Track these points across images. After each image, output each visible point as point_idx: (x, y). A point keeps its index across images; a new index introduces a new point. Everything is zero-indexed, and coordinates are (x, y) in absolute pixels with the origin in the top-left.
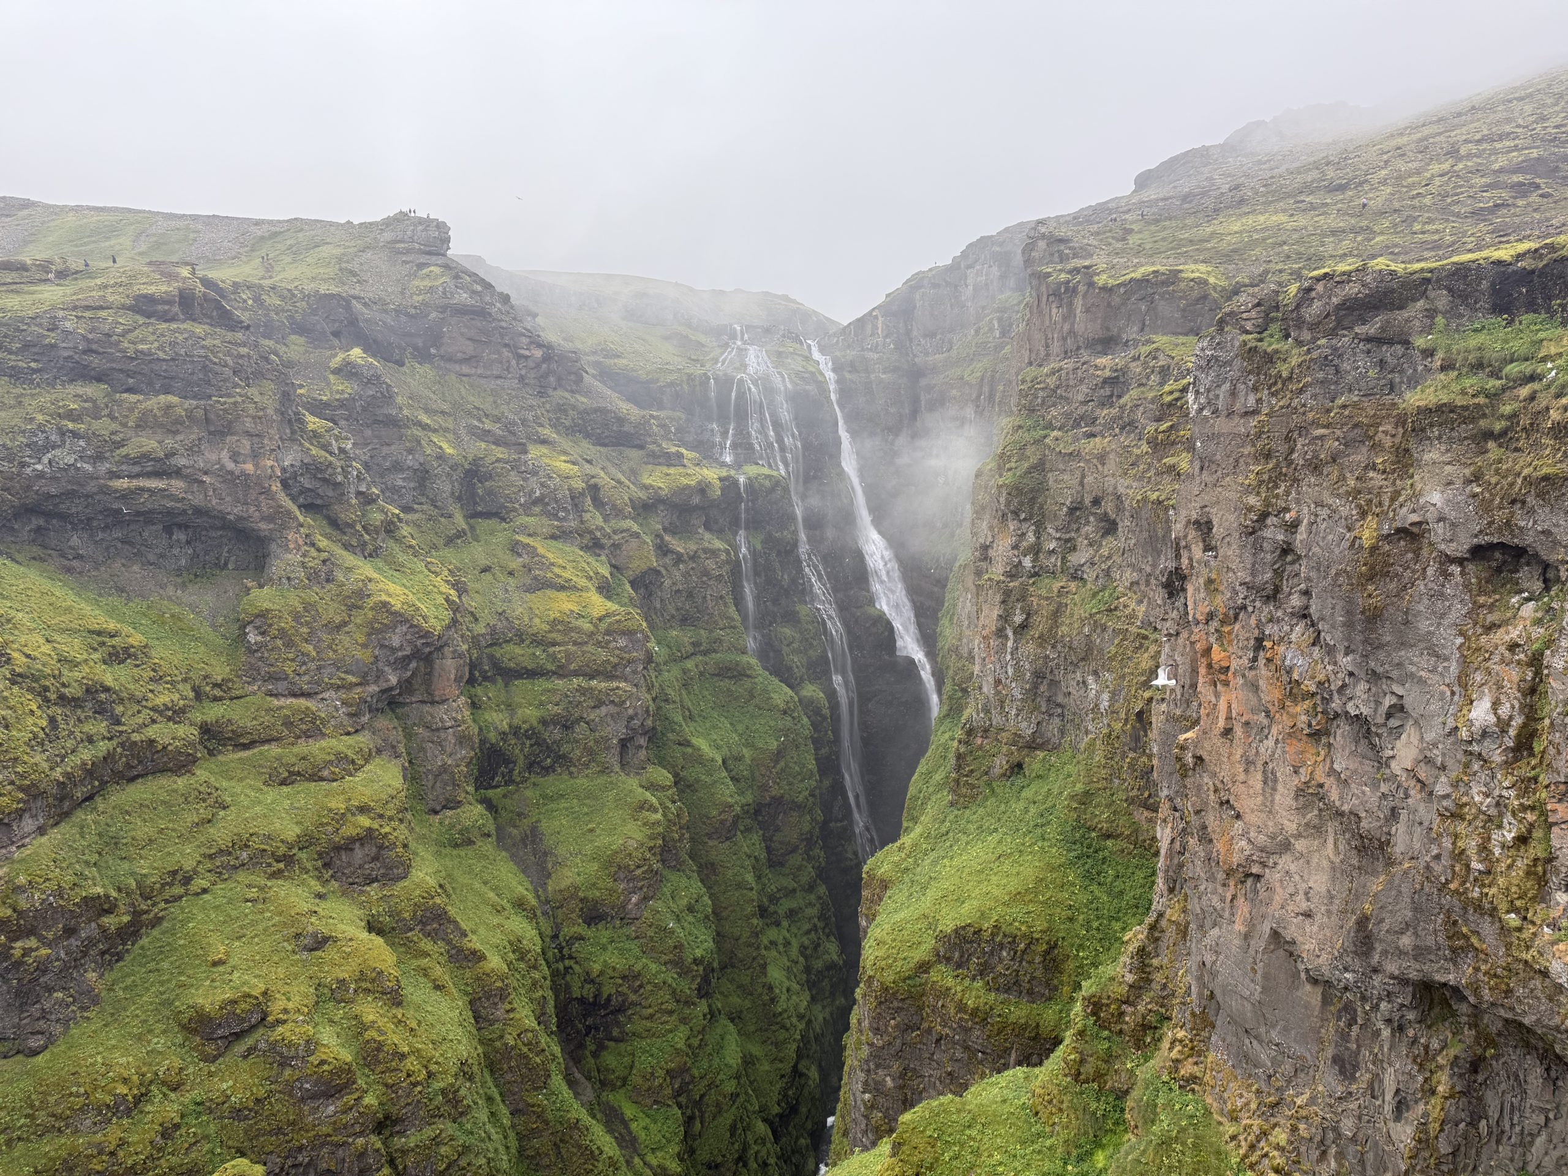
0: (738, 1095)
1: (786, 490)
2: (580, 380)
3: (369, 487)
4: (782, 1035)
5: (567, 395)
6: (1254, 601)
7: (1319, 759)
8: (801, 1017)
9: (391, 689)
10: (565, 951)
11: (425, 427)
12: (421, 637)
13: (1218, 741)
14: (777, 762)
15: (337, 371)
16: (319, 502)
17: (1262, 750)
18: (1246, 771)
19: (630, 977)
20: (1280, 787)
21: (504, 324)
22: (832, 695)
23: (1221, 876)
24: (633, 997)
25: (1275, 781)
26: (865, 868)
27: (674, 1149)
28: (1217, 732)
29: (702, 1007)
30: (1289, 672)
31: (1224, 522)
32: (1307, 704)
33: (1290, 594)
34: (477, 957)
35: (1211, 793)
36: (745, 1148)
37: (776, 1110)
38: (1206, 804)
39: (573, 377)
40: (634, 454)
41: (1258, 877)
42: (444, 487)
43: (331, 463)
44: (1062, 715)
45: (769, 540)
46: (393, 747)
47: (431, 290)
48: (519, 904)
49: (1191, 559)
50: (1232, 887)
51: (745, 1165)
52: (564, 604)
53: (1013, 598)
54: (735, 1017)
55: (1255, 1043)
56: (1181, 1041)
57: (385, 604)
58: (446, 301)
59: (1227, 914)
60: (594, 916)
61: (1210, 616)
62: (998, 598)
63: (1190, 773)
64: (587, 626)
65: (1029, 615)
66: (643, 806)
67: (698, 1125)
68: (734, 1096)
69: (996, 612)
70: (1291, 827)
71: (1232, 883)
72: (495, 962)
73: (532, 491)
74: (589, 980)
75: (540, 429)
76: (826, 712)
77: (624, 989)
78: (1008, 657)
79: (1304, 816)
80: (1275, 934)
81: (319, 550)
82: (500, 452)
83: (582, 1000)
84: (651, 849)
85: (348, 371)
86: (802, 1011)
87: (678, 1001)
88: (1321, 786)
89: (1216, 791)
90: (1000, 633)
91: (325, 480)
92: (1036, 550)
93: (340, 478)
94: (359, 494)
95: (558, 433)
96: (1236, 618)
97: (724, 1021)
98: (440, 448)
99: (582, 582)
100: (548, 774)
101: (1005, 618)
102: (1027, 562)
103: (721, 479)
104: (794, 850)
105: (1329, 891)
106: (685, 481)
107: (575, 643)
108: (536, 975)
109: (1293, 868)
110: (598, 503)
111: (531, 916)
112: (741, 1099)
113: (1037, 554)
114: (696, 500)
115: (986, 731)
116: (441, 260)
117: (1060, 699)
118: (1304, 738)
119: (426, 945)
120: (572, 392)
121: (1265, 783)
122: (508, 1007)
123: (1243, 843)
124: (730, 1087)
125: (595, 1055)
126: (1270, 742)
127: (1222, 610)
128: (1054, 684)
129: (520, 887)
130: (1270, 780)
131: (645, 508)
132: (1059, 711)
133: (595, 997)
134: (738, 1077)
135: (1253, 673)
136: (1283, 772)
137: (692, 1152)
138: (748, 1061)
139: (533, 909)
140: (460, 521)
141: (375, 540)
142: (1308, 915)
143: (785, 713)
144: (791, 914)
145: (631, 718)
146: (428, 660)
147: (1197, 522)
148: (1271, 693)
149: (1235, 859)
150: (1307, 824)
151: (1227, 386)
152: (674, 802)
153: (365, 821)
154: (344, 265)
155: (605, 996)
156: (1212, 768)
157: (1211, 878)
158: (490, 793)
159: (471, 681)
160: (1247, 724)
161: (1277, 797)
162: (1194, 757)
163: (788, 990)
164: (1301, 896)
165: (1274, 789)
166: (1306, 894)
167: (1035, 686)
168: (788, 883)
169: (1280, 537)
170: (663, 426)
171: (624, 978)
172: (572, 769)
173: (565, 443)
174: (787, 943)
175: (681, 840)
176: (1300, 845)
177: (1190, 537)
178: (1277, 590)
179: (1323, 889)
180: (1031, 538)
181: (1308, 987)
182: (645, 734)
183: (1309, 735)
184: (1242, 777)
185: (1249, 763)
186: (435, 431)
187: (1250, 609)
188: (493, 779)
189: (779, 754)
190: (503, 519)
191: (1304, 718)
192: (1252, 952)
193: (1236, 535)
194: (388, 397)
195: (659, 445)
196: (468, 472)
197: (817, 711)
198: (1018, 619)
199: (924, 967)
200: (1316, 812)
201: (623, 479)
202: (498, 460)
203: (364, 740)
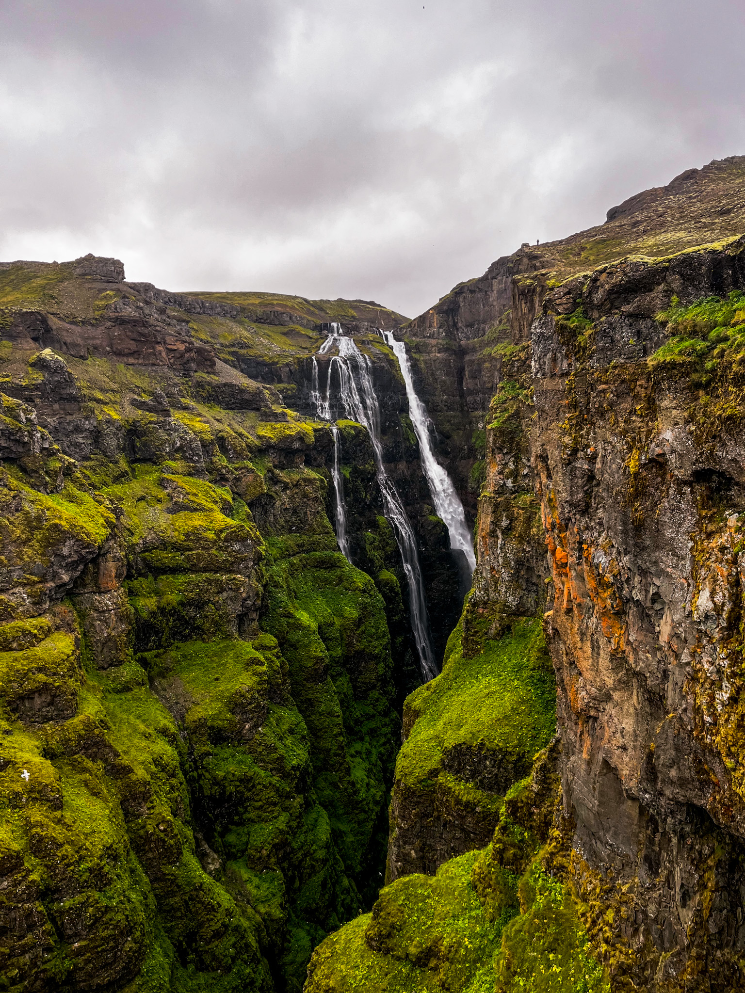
0: (327, 860)
1: (367, 435)
2: (214, 364)
3: (51, 444)
4: (362, 816)
5: (205, 375)
6: (575, 514)
7: (622, 632)
8: (376, 803)
9: (65, 584)
10: (199, 764)
11: (98, 401)
12: (85, 548)
13: (564, 618)
14: (358, 627)
15: (33, 365)
16: (13, 456)
17: (590, 624)
18: (582, 640)
19: (246, 780)
20: (601, 652)
21: (158, 328)
22: (403, 577)
23: (574, 717)
24: (248, 794)
25: (599, 648)
26: (405, 702)
27: (277, 900)
28: (563, 611)
29: (299, 800)
30: (597, 567)
31: (555, 455)
32: (609, 592)
33: (597, 509)
34: (128, 770)
35: (564, 656)
36: (334, 896)
37: (359, 869)
38: (562, 663)
39: (208, 363)
40: (252, 414)
41: (595, 719)
42: (112, 442)
43: (20, 428)
44: (537, 592)
45: (355, 471)
46: (69, 625)
47: (107, 307)
48: (164, 732)
49: (541, 483)
50: (580, 726)
51: (335, 910)
52: (197, 520)
53: (501, 509)
54: (329, 805)
55: (599, 843)
56: (556, 838)
57: (56, 526)
58: (117, 314)
59: (578, 747)
60: (218, 737)
61: (553, 525)
62: (490, 509)
63: (552, 641)
64: (211, 535)
65: (512, 521)
66: (255, 662)
67: (297, 884)
68: (324, 861)
69: (489, 519)
70: (610, 682)
71: (580, 723)
72: (140, 773)
73: (174, 443)
74: (215, 782)
75: (182, 400)
76: (398, 589)
77: (241, 789)
78: (499, 551)
79: (617, 674)
80: (606, 763)
81: (10, 490)
82: (153, 417)
83: (211, 797)
84: (258, 691)
85: (41, 364)
86: (378, 799)
87: (280, 796)
88: (624, 652)
89: (567, 654)
90: (493, 534)
91: (16, 441)
92: (515, 474)
93: (26, 439)
94: (43, 449)
95: (198, 402)
96: (567, 526)
97: (318, 808)
98: (109, 415)
99: (210, 505)
100: (187, 640)
101: (495, 523)
102: (509, 483)
103: (315, 430)
104: (374, 687)
105: (635, 731)
106: (288, 432)
107: (203, 548)
108: (174, 781)
109: (613, 712)
110: (224, 450)
111: (172, 740)
112: (331, 862)
113: (516, 477)
114: (297, 445)
115: (485, 603)
116: (115, 286)
117: (534, 580)
118: (613, 616)
119: (88, 763)
120: (208, 373)
121: (593, 649)
122: (150, 805)
123: (584, 693)
124: (321, 854)
125: (222, 835)
126: (594, 619)
127: (558, 521)
128: (530, 569)
129: (166, 721)
130: (596, 647)
131: (261, 451)
132: (535, 588)
133: (221, 794)
134: (327, 847)
135: (580, 567)
136: (602, 641)
137: (292, 902)
138: (336, 835)
139: (173, 734)
140: (123, 465)
141: (55, 481)
142: (624, 748)
143: (364, 591)
144: (373, 732)
145: (245, 600)
146: (95, 561)
147: (541, 456)
148: (591, 584)
149: (579, 705)
150: (619, 681)
151: (549, 355)
152: (278, 658)
153: (41, 677)
154: (46, 292)
155: (228, 793)
156: (563, 637)
157: (570, 719)
158: (147, 655)
159: (129, 577)
160: (579, 605)
161: (600, 660)
162: (553, 629)
163: (368, 785)
164: (618, 735)
165: (598, 654)
166: (622, 732)
167: (518, 571)
168: (370, 710)
169: (586, 467)
170: (272, 394)
171: (241, 781)
172: (204, 636)
173: (201, 408)
174: (369, 753)
175: (284, 683)
176: (616, 696)
177: (539, 467)
178: (588, 506)
179: (631, 730)
180: (511, 466)
181: (630, 802)
182: (256, 610)
183: (614, 614)
184: (579, 645)
185: (583, 634)
186: (106, 404)
187: (573, 520)
188: (147, 644)
189: (359, 622)
190: (155, 463)
191: (609, 601)
192: (592, 775)
193: (560, 465)
194: (70, 381)
195: (270, 408)
196: (129, 430)
197: (392, 589)
198: (504, 523)
199: (434, 773)
200: (624, 672)
201: (244, 432)
202: (150, 422)
203: (45, 621)
